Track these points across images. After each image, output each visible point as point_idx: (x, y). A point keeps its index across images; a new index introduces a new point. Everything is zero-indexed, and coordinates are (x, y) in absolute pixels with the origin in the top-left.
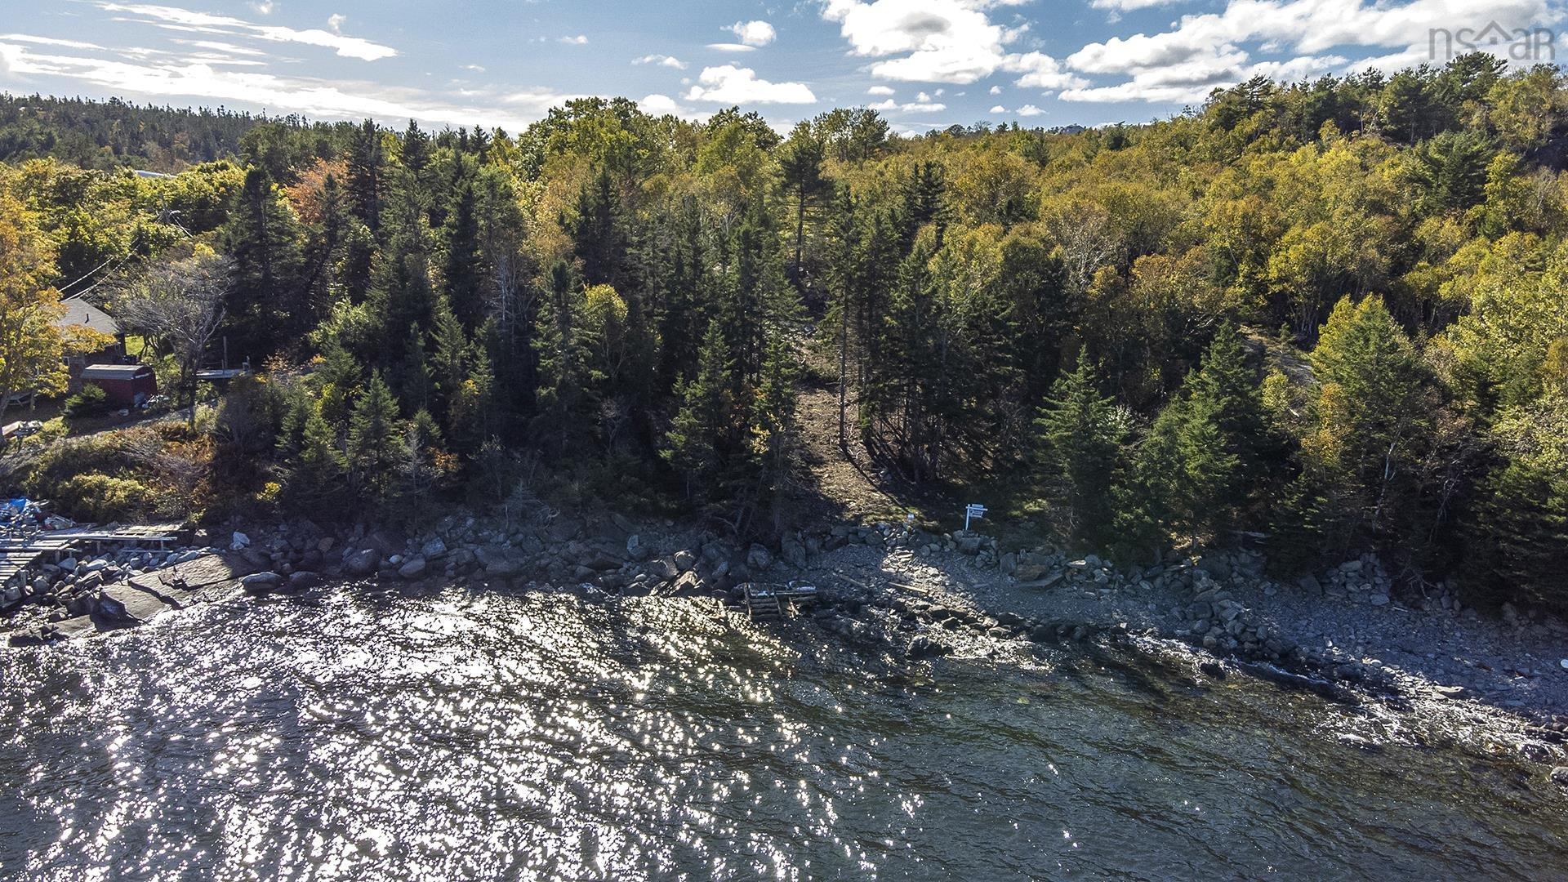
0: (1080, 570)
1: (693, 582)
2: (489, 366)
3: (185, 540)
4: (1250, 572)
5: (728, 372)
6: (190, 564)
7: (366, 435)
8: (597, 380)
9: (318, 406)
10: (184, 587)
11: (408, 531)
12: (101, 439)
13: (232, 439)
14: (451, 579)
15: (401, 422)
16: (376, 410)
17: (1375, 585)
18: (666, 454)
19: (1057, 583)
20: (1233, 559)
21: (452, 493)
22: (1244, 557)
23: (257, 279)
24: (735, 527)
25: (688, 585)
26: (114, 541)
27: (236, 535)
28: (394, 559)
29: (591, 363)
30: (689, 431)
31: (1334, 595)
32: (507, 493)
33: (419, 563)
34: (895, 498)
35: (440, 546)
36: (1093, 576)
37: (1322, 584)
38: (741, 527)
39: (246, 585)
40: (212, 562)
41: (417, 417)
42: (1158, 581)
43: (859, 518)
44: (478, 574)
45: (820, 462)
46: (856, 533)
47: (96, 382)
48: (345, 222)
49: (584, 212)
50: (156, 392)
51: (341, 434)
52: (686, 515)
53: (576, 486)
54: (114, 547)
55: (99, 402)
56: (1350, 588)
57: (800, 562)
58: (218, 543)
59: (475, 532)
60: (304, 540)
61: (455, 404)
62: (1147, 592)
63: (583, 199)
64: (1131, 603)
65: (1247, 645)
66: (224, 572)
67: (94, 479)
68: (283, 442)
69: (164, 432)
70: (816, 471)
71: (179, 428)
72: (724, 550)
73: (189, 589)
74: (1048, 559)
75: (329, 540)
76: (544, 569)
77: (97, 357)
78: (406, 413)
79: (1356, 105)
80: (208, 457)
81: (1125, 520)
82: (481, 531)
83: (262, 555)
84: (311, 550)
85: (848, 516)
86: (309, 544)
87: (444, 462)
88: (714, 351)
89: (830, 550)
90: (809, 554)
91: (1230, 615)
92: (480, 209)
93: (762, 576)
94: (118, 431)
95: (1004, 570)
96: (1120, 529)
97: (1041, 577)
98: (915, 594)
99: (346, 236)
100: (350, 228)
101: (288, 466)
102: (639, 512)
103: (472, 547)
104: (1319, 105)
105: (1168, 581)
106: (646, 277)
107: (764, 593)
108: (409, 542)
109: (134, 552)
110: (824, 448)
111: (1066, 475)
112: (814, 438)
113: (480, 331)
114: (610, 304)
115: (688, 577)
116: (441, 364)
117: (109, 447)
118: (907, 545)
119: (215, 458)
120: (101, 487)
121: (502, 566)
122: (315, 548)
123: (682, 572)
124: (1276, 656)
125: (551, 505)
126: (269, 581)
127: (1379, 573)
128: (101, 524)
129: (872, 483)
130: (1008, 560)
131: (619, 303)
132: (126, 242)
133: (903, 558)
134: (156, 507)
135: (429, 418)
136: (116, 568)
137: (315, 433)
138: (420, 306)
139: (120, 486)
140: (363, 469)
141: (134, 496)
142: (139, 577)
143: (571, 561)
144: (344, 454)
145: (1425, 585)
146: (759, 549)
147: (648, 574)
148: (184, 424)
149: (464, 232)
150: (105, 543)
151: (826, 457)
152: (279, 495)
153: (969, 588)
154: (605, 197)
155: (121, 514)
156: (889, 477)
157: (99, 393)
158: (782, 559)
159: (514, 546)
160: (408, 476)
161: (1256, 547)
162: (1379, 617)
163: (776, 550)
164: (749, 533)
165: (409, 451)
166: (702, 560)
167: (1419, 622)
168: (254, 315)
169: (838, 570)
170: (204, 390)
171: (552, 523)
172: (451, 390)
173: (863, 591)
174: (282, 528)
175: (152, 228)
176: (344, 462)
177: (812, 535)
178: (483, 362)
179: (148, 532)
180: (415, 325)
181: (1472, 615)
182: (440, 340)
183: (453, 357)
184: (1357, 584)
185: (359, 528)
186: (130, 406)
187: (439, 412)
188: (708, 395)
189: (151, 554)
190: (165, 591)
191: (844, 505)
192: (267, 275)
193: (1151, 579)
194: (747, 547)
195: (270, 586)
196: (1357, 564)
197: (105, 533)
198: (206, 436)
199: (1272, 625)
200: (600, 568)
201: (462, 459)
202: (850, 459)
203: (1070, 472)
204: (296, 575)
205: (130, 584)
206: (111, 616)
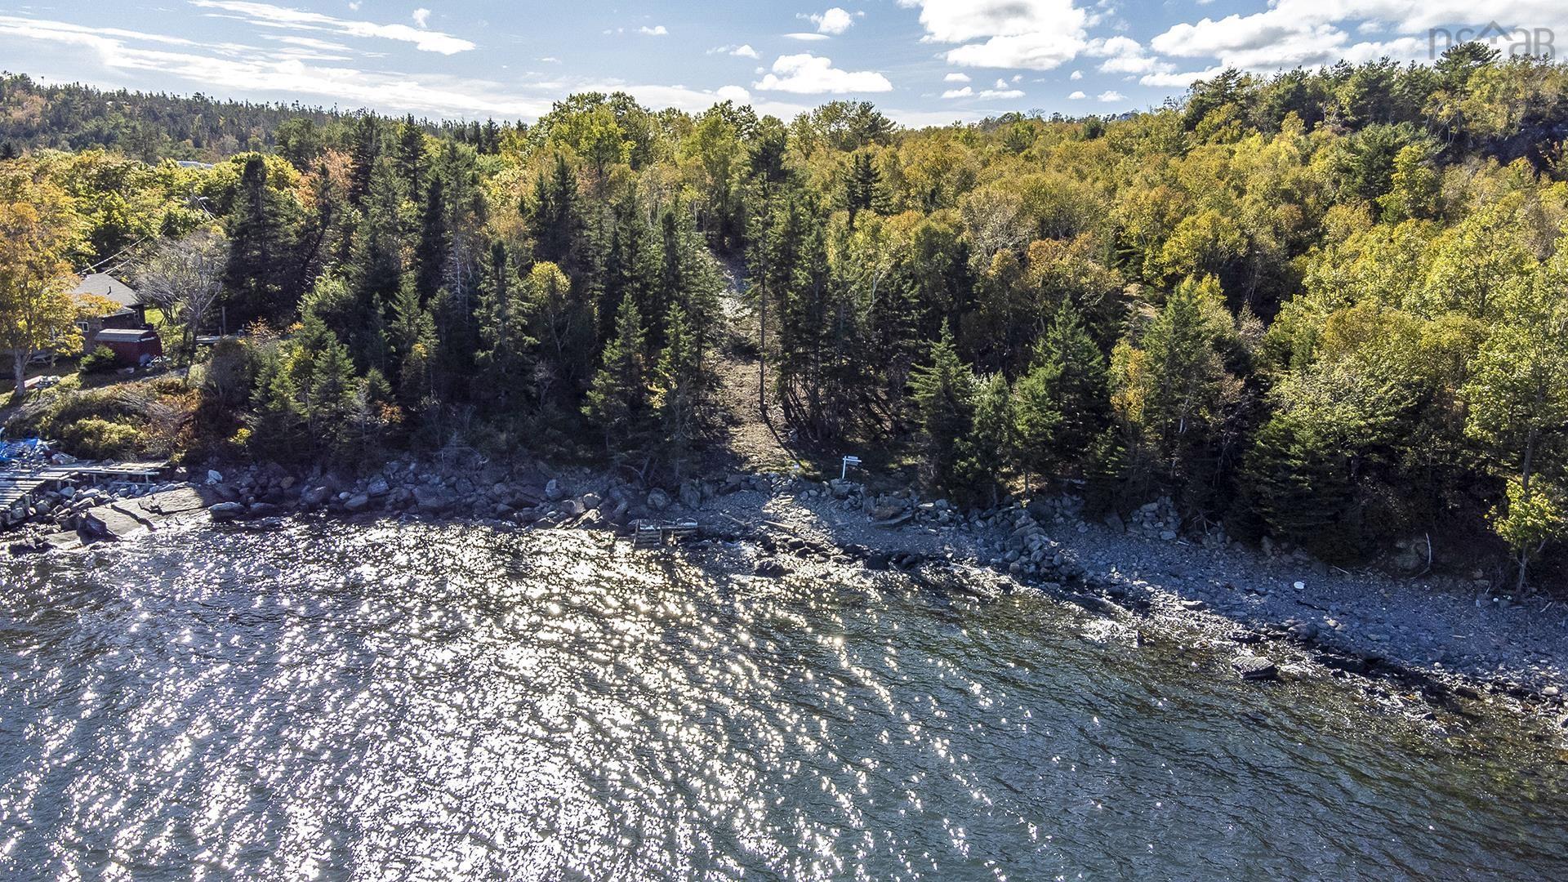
0: (928, 511)
1: (594, 518)
2: (437, 331)
3: (165, 477)
4: (1069, 513)
5: (642, 339)
6: (167, 494)
7: (323, 390)
8: (530, 345)
9: (289, 367)
10: (160, 512)
11: (359, 474)
12: (104, 392)
13: (217, 393)
14: (388, 511)
15: (356, 379)
16: (333, 368)
17: (1167, 523)
18: (585, 410)
19: (906, 522)
20: (1057, 503)
21: (398, 440)
22: (1067, 501)
23: (257, 256)
24: (641, 474)
25: (589, 521)
26: (110, 475)
27: (210, 472)
28: (342, 495)
29: (526, 330)
30: (608, 390)
31: (1133, 531)
32: (444, 442)
33: (363, 499)
34: (794, 453)
35: (383, 485)
36: (938, 516)
37: (1125, 523)
38: (647, 473)
39: (212, 512)
40: (187, 493)
41: (370, 374)
42: (990, 520)
43: (754, 469)
44: (412, 509)
45: (737, 423)
46: (748, 481)
47: (107, 343)
48: (338, 207)
49: (542, 197)
50: (159, 353)
51: (304, 389)
52: (600, 464)
53: (503, 436)
54: (109, 480)
55: (108, 360)
56: (1145, 525)
57: (694, 504)
58: (195, 477)
59: (415, 475)
60: (269, 478)
61: (406, 364)
62: (980, 530)
63: (540, 185)
64: (964, 538)
65: (1043, 570)
66: (197, 502)
67: (93, 423)
68: (256, 395)
69: (159, 386)
70: (732, 430)
71: (173, 383)
72: (629, 493)
73: (164, 514)
74: (902, 501)
75: (290, 479)
76: (470, 506)
77: (110, 322)
78: (362, 372)
79: (1321, 96)
80: (193, 407)
81: (962, 468)
82: (421, 474)
83: (232, 489)
84: (274, 486)
85: (747, 467)
86: (273, 482)
87: (390, 414)
88: (628, 320)
89: (723, 494)
90: (704, 498)
91: (1035, 546)
92: (446, 194)
93: (657, 514)
94: (120, 385)
95: (866, 511)
96: (959, 476)
97: (894, 516)
98: (784, 530)
99: (338, 219)
100: (341, 212)
101: (257, 415)
102: (558, 460)
103: (410, 487)
104: (1288, 97)
105: (999, 520)
106: (593, 256)
107: (651, 527)
108: (358, 482)
109: (124, 484)
110: (746, 411)
111: (924, 430)
112: (740, 402)
113: (433, 302)
114: (553, 280)
115: (592, 514)
116: (397, 330)
117: (110, 397)
118: (790, 490)
119: (199, 409)
120: (100, 430)
121: (431, 502)
122: (278, 485)
123: (588, 509)
124: (1063, 578)
125: (481, 452)
126: (232, 510)
127: (1171, 513)
128: (99, 462)
129: (779, 441)
130: (869, 503)
131: (563, 279)
132: (156, 225)
133: (784, 502)
134: (145, 447)
135: (380, 376)
136: (106, 496)
137: (278, 387)
138: (387, 280)
139: (115, 431)
140: (322, 419)
141: (127, 440)
142: (121, 503)
143: (495, 500)
144: (306, 406)
145: (1208, 524)
146: (658, 492)
147: (558, 512)
148: (179, 380)
149: (433, 216)
150: (100, 476)
151: (745, 419)
152: (248, 439)
153: (832, 526)
154: (564, 185)
155: (115, 453)
156: (796, 436)
157: (109, 352)
158: (680, 501)
159: (448, 486)
160: (359, 425)
161: (1077, 492)
162: (1163, 549)
163: (674, 493)
164: (653, 479)
165: (358, 403)
166: (607, 501)
167: (1194, 554)
168: (250, 288)
169: (724, 511)
170: (201, 353)
171: (483, 467)
172: (403, 352)
173: (740, 527)
174: (252, 468)
175: (181, 213)
176: (304, 412)
177: (709, 482)
178: (430, 329)
179: (136, 467)
180: (377, 295)
181: (1239, 547)
182: (398, 309)
183: (409, 325)
184: (1152, 523)
185: (317, 470)
186: (136, 365)
187: (391, 373)
188: (622, 359)
189: (136, 485)
190: (143, 515)
191: (746, 459)
192: (264, 252)
193: (985, 519)
194: (649, 490)
195: (232, 514)
196: (1155, 506)
197: (100, 468)
198: (196, 391)
199: (1072, 555)
200: (518, 506)
201: (405, 410)
202: (767, 421)
203: (928, 427)
204: (255, 506)
205: (114, 507)
206: (93, 532)
